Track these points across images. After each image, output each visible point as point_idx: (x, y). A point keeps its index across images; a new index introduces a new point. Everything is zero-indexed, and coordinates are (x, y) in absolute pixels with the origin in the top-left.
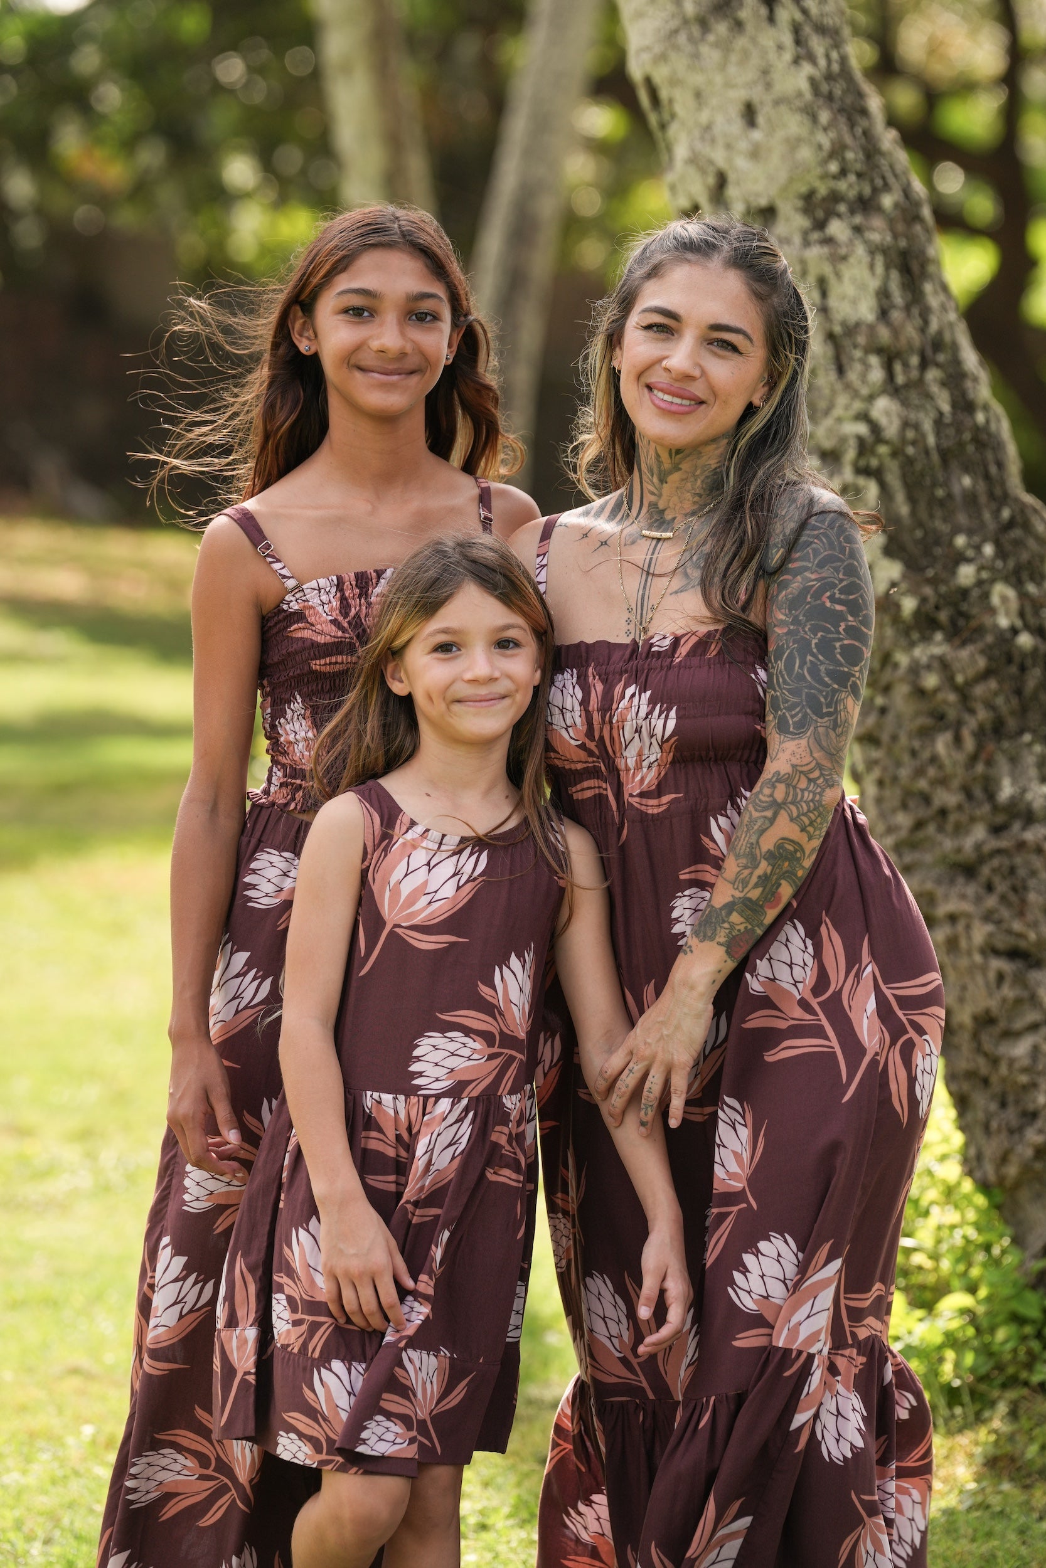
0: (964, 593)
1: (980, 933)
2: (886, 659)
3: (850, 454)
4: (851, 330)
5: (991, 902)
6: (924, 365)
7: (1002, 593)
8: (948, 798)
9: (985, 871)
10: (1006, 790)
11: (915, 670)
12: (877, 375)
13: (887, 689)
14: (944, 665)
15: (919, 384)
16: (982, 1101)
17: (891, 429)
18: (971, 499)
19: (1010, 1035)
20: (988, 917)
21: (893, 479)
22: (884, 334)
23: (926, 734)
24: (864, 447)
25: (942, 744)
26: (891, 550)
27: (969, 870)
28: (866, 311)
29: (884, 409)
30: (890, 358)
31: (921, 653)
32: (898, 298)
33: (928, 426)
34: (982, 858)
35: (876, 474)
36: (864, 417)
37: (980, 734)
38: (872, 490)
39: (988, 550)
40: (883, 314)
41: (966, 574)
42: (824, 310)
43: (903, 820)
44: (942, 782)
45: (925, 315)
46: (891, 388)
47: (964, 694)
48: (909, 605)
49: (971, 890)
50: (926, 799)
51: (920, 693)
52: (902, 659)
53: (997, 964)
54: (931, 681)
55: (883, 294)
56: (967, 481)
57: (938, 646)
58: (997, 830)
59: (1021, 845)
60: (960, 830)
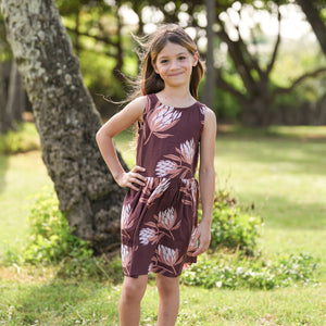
0: (59, 76)
1: (61, 154)
2: (41, 91)
3: (33, 44)
4: (33, 15)
5: (64, 147)
6: (50, 24)
7: (68, 76)
8: (55, 123)
9: (63, 140)
10: (68, 121)
11: (48, 93)
12: (39, 26)
13: (41, 98)
14: (54, 93)
15: (49, 28)
16: (62, 192)
17: (42, 38)
18: (61, 55)
19: (68, 177)
20: (64, 150)
21: (43, 50)
22: (41, 17)
23: (50, 108)
24: (36, 42)
25: (54, 111)
26: (43, 66)
27: (59, 139)
28: (37, 11)
29: (41, 34)
30: (42, 22)
31: (49, 90)
32: (44, 8)
33: (51, 38)
34: (62, 136)
35: (39, 49)
36: (36, 35)
37: (62, 109)
38: (38, 52)
39: (65, 67)
40: (41, 12)
41: (60, 72)
42: (27, 11)
43: (45, 128)
44: (54, 119)
45: (51, 13)
46: (43, 29)
47: (58, 99)
48: (46, 79)
49: (60, 144)
50: (50, 123)
51: (49, 99)
52: (45, 91)
53: (65, 161)
54: (51, 96)
55: (41, 8)
56: (60, 51)
57: (53, 88)
58: (66, 130)
59: (71, 134)
60: (57, 130)
